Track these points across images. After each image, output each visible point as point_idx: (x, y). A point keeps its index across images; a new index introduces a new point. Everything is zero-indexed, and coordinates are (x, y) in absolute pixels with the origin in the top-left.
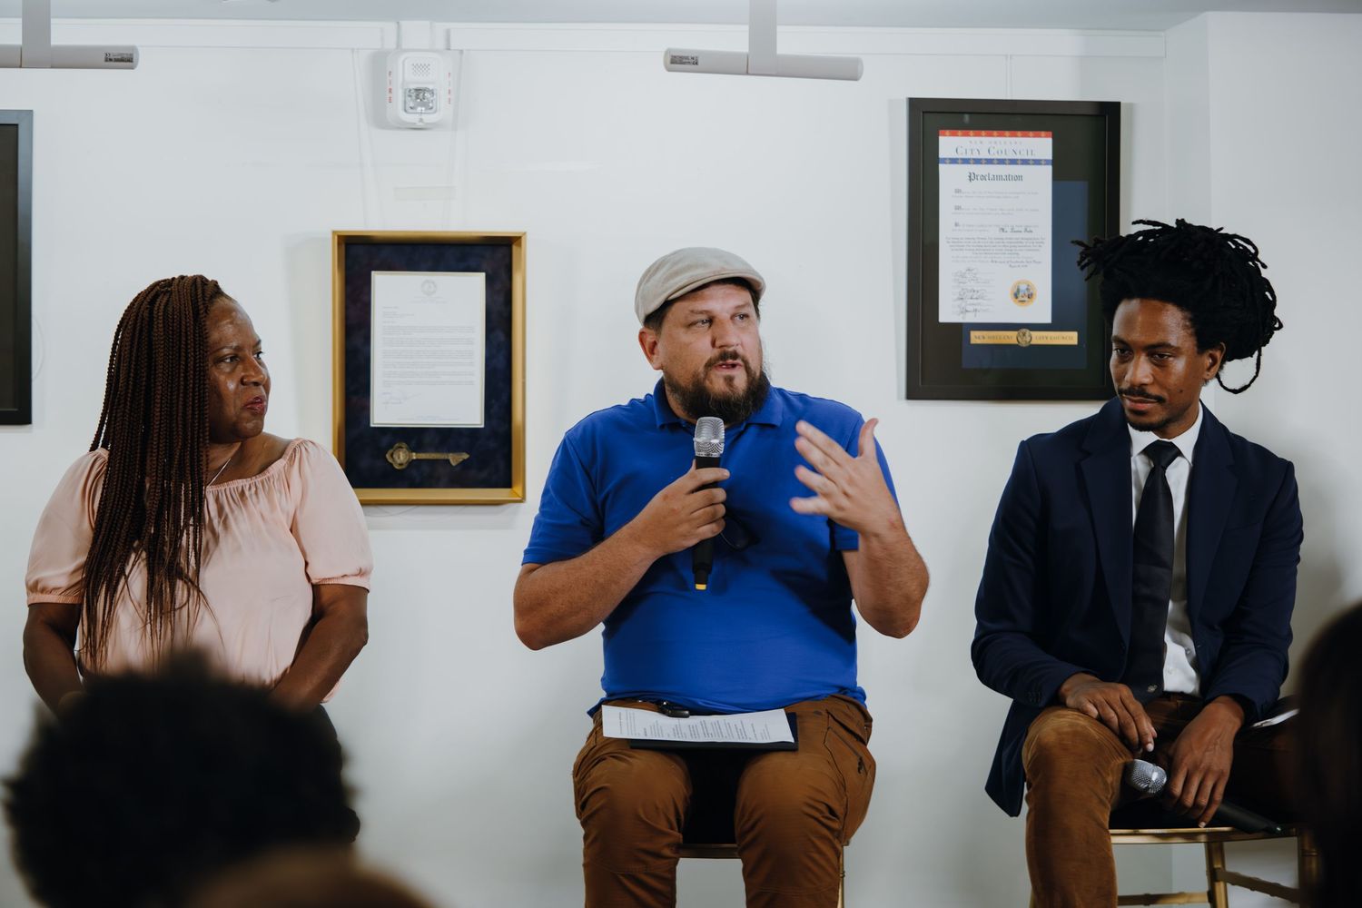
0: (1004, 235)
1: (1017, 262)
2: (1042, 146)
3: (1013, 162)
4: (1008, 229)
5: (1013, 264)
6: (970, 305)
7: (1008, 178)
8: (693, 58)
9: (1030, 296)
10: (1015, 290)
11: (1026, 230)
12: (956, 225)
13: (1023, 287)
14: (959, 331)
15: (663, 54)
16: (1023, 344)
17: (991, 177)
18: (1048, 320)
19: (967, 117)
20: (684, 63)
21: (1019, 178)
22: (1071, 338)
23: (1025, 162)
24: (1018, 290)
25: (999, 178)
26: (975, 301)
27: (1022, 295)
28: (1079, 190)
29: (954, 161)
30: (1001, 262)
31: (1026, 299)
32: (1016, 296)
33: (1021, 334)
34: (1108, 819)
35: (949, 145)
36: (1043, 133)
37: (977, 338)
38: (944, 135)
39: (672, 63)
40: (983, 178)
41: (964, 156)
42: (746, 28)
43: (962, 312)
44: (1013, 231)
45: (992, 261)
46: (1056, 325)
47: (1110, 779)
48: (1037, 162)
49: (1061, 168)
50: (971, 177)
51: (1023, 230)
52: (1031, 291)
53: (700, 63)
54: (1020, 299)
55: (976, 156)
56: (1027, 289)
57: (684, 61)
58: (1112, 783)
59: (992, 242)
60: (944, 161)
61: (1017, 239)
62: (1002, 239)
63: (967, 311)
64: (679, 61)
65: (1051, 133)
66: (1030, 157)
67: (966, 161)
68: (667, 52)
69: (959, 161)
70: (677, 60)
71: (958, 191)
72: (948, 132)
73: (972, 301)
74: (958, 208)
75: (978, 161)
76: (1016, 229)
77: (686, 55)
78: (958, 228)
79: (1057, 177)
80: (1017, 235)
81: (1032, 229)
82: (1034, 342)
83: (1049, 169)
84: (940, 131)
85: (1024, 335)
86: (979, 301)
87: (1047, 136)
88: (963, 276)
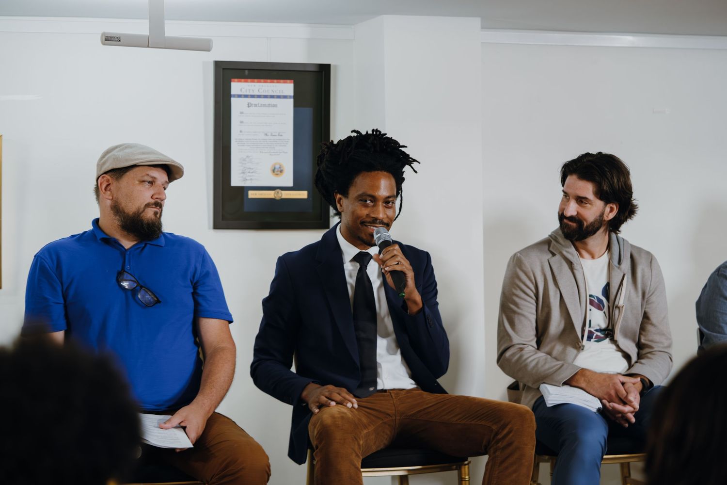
0: (267, 137)
1: (274, 152)
2: (287, 88)
3: (272, 97)
4: (269, 134)
5: (272, 154)
6: (249, 176)
7: (269, 105)
8: (118, 38)
9: (281, 171)
10: (273, 168)
11: (279, 135)
12: (241, 132)
13: (277, 166)
14: (242, 191)
15: (100, 35)
16: (278, 198)
17: (260, 105)
18: (291, 184)
19: (247, 72)
20: (113, 41)
21: (275, 106)
22: (303, 195)
23: (279, 97)
24: (275, 168)
25: (264, 105)
26: (252, 174)
27: (277, 171)
28: (308, 112)
29: (239, 96)
30: (265, 153)
31: (279, 173)
32: (274, 171)
33: (276, 192)
34: (360, 464)
35: (237, 87)
36: (288, 81)
37: (252, 194)
38: (234, 82)
39: (106, 40)
40: (256, 105)
41: (245, 94)
42: (147, 21)
43: (244, 180)
44: (272, 135)
45: (261, 152)
46: (296, 187)
47: (361, 442)
48: (285, 97)
49: (299, 100)
50: (249, 105)
51: (277, 134)
52: (282, 169)
53: (121, 40)
54: (276, 173)
55: (252, 93)
56: (280, 168)
57: (112, 39)
58: (362, 445)
59: (260, 142)
60: (234, 96)
61: (274, 139)
62: (266, 139)
63: (247, 180)
64: (110, 39)
65: (293, 81)
66: (281, 94)
67: (246, 96)
68: (103, 34)
69: (243, 96)
70: (109, 38)
71: (242, 113)
72: (236, 80)
73: (250, 174)
74: (242, 122)
75: (253, 96)
76: (274, 134)
77: (114, 36)
78: (241, 133)
79: (296, 105)
80: (275, 137)
81: (282, 134)
82: (284, 197)
83: (291, 101)
84: (232, 80)
85: (278, 193)
86: (253, 174)
87: (290, 83)
88: (244, 160)
